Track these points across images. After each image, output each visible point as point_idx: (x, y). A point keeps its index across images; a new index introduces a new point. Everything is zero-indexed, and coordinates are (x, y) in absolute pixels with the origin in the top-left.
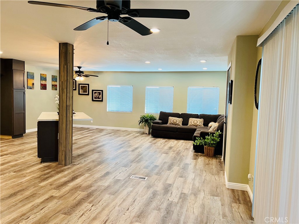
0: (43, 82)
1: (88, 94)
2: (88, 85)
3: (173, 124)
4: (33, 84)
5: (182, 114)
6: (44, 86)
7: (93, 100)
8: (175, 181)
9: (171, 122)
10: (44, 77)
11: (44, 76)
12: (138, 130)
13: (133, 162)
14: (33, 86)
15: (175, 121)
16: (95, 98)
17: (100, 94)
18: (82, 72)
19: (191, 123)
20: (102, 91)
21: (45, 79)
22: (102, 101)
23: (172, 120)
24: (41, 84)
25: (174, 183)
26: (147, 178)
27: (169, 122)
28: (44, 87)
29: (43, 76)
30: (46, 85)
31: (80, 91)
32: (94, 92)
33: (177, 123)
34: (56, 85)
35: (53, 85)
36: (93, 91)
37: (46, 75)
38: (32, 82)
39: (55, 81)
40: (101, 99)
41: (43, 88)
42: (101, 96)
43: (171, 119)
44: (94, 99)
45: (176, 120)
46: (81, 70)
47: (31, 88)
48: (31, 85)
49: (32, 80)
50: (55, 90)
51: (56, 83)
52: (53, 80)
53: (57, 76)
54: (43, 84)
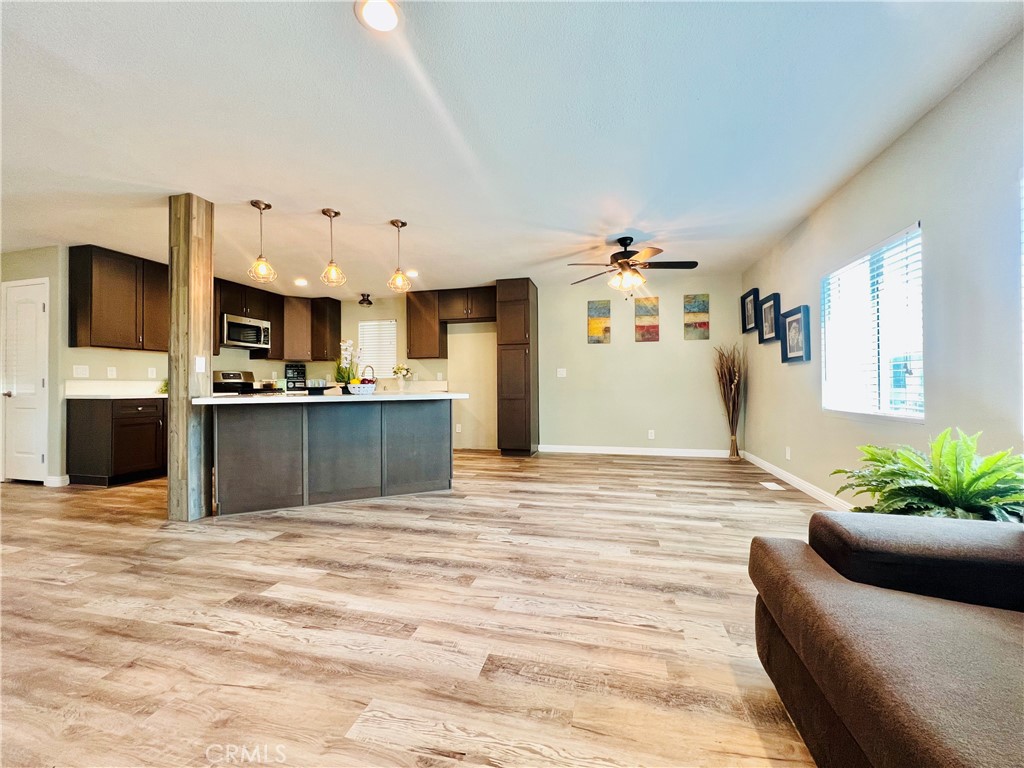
0: (647, 321)
1: (777, 338)
2: (778, 296)
4: (607, 330)
6: (648, 331)
7: (785, 359)
10: (646, 307)
11: (650, 304)
14: (607, 335)
16: (791, 349)
17: (801, 329)
20: (806, 309)
21: (653, 312)
22: (807, 357)
24: (638, 328)
28: (649, 334)
29: (644, 304)
30: (656, 327)
31: (765, 329)
34: (705, 325)
35: (687, 325)
37: (656, 299)
38: (604, 325)
39: (699, 312)
40: (803, 354)
41: (643, 336)
42: (802, 335)
44: (789, 355)
47: (599, 342)
48: (599, 334)
49: (602, 320)
50: (700, 338)
51: (701, 318)
52: (688, 311)
53: (708, 296)
54: (642, 327)
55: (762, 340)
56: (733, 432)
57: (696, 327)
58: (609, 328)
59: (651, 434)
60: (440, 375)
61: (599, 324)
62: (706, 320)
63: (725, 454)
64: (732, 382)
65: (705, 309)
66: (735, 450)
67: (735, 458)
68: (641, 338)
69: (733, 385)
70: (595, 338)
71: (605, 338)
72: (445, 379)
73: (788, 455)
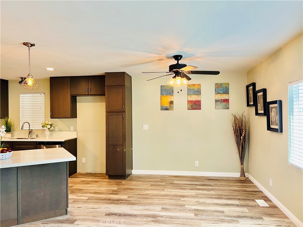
0: (194, 98)
2: (266, 90)
4: (171, 103)
6: (195, 104)
7: (269, 128)
10: (194, 90)
11: (196, 88)
14: (172, 105)
16: (272, 123)
17: (277, 113)
20: (280, 102)
21: (198, 92)
24: (189, 102)
29: (192, 88)
30: (199, 101)
31: (258, 107)
32: (270, 107)
34: (227, 101)
35: (217, 101)
37: (199, 85)
38: (170, 100)
39: (223, 93)
41: (192, 107)
44: (271, 126)
47: (167, 109)
48: (167, 105)
49: (169, 97)
50: (224, 109)
51: (225, 97)
52: (217, 93)
53: (228, 84)
54: (191, 102)
55: (257, 114)
56: (242, 163)
57: (222, 102)
58: (173, 101)
59: (197, 163)
60: (72, 128)
61: (167, 99)
62: (227, 98)
64: (241, 135)
65: (227, 92)
66: (243, 173)
68: (190, 108)
69: (242, 137)
70: (165, 107)
71: (170, 107)
72: (75, 130)
73: (271, 183)
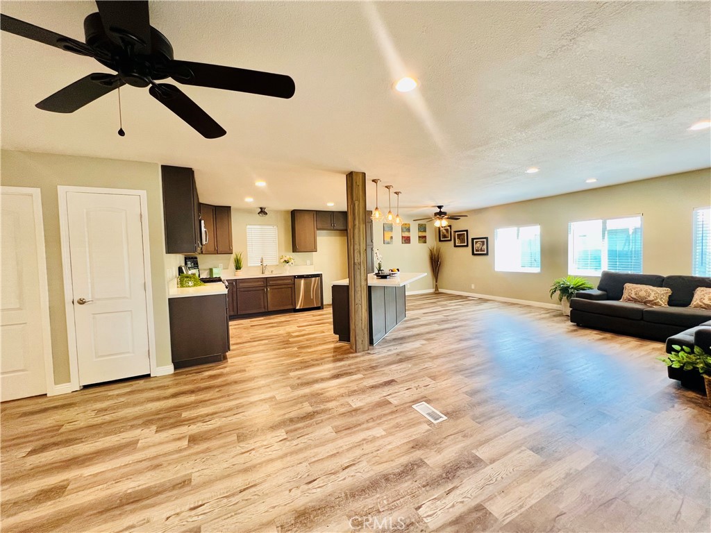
0: (406, 234)
1: (467, 246)
2: (467, 231)
3: (635, 301)
4: (392, 237)
5: (670, 278)
7: (473, 254)
8: (505, 454)
9: (629, 296)
10: (406, 228)
11: (407, 226)
12: (555, 306)
13: (462, 373)
14: (392, 240)
15: (643, 294)
16: (477, 251)
17: (483, 244)
18: (445, 213)
19: (701, 302)
20: (487, 238)
21: (408, 230)
22: (487, 254)
23: (633, 292)
24: (403, 237)
25: (493, 461)
26: (445, 418)
27: (625, 295)
28: (407, 240)
29: (405, 226)
30: (409, 237)
31: (457, 242)
32: (475, 241)
33: (651, 298)
34: (425, 237)
35: (419, 237)
36: (473, 239)
37: (409, 224)
38: (391, 235)
40: (485, 252)
42: (485, 247)
43: (631, 289)
44: (475, 253)
45: (646, 291)
46: (442, 210)
47: (388, 243)
48: (388, 240)
49: (390, 232)
50: (424, 243)
51: (423, 234)
52: (419, 231)
53: (426, 225)
54: (405, 237)
55: (455, 246)
56: (436, 282)
57: (422, 238)
60: (308, 262)
61: (388, 235)
62: (425, 235)
63: (432, 290)
65: (425, 231)
66: (437, 288)
67: (437, 292)
68: (404, 242)
69: (436, 263)
71: (391, 242)
72: (312, 264)
73: (473, 287)
